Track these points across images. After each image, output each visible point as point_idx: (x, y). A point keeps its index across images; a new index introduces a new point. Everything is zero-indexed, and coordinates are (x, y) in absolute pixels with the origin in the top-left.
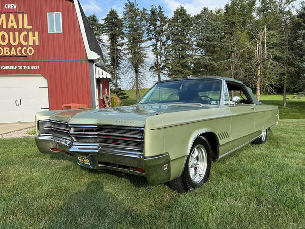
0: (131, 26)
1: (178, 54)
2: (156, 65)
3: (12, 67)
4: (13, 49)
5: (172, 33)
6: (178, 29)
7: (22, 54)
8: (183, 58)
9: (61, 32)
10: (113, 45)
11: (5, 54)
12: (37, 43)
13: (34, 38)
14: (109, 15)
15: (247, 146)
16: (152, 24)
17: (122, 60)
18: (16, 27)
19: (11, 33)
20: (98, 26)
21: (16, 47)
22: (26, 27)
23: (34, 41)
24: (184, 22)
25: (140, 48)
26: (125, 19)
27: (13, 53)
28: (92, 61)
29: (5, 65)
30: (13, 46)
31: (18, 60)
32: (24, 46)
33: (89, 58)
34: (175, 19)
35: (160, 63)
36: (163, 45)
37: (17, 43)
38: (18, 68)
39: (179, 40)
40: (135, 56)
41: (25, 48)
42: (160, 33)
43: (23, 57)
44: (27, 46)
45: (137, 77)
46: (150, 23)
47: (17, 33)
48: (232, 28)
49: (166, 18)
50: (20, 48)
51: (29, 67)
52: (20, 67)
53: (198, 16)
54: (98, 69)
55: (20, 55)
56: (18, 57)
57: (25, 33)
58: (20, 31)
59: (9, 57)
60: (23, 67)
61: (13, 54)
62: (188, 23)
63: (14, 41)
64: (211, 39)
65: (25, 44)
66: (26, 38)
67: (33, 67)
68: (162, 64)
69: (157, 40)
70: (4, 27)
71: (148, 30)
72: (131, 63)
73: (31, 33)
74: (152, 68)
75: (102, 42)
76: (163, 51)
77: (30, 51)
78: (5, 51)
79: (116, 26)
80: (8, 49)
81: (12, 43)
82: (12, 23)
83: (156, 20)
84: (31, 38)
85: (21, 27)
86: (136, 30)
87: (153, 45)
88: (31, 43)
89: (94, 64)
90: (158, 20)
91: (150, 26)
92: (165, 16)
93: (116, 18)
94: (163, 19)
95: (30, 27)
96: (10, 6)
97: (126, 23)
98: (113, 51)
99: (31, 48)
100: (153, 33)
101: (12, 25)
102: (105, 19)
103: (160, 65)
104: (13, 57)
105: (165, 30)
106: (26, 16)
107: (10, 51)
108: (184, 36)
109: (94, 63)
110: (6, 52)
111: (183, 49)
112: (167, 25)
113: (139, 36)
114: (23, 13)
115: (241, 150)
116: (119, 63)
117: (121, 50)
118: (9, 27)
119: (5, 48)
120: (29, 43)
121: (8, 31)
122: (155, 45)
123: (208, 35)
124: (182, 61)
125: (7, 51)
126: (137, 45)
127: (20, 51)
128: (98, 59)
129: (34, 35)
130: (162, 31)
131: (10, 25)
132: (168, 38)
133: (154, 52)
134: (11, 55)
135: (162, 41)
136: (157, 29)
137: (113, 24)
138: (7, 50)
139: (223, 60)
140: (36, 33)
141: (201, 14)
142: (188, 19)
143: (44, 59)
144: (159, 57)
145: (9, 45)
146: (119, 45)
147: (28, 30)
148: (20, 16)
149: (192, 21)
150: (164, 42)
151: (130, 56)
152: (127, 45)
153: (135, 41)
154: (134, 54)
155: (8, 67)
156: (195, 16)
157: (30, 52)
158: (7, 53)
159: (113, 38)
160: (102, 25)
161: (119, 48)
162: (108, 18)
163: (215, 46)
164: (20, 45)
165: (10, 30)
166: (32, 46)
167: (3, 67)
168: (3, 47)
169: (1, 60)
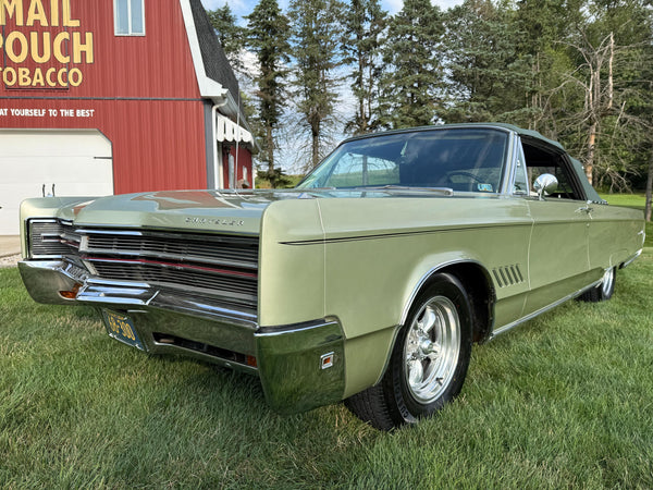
0: (307, 33)
1: (409, 95)
2: (358, 119)
3: (35, 113)
4: (38, 71)
5: (398, 49)
6: (410, 39)
7: (58, 83)
8: (420, 103)
9: (144, 33)
10: (266, 74)
11: (22, 83)
12: (90, 59)
13: (84, 48)
14: (259, 8)
15: (564, 306)
16: (352, 29)
17: (284, 108)
18: (44, 23)
19: (34, 35)
20: (235, 33)
21: (44, 67)
22: (68, 22)
23: (83, 54)
24: (424, 22)
25: (324, 81)
26: (293, 15)
27: (38, 80)
28: (209, 101)
29: (22, 107)
30: (38, 65)
31: (49, 96)
32: (63, 65)
33: (202, 94)
34: (405, 18)
35: (368, 115)
36: (375, 75)
37: (46, 58)
38: (47, 113)
39: (413, 64)
40: (312, 99)
41: (65, 70)
42: (369, 47)
43: (59, 89)
44: (69, 66)
45: (315, 146)
46: (348, 26)
47: (47, 36)
48: (534, 38)
49: (385, 14)
50: (54, 70)
51: (70, 113)
52: (53, 112)
53: (458, 9)
54: (222, 119)
55: (53, 84)
56: (48, 89)
57: (63, 35)
58: (54, 32)
59: (30, 89)
60: (59, 113)
61: (39, 84)
62: (433, 25)
63: (41, 53)
64: (484, 63)
65: (64, 60)
66: (67, 48)
67: (81, 113)
68: (373, 116)
69: (363, 64)
70: (20, 22)
71: (343, 40)
72: (303, 115)
73: (76, 36)
74: (349, 125)
75: (242, 67)
76: (375, 88)
77: (75, 77)
78: (21, 77)
79: (274, 33)
80: (28, 71)
81: (37, 59)
82: (36, 12)
83: (362, 19)
84: (77, 48)
85: (55, 23)
86: (317, 41)
87: (354, 75)
88: (77, 59)
89: (214, 108)
90: (367, 19)
91: (348, 32)
92: (383, 10)
93: (274, 14)
94: (378, 18)
95: (76, 23)
97: (295, 25)
98: (266, 86)
99: (77, 70)
100: (355, 47)
101: (37, 17)
102: (251, 17)
103: (368, 119)
104: (38, 88)
105: (382, 42)
107: (31, 76)
108: (424, 54)
109: (214, 105)
110: (23, 78)
111: (419, 85)
112: (386, 31)
113: (323, 53)
115: (552, 314)
116: (278, 114)
117: (282, 86)
118: (30, 23)
119: (21, 70)
120: (72, 59)
121: (26, 31)
122: (358, 75)
123: (478, 52)
124: (417, 111)
125: (25, 76)
126: (318, 74)
127: (54, 77)
128: (224, 97)
129: (83, 41)
130: (376, 45)
131: (32, 17)
132: (387, 60)
133: (354, 89)
134: (34, 84)
135: (373, 66)
136: (364, 38)
137: (269, 27)
138: (24, 73)
139: (511, 110)
140: (89, 36)
141: (465, 4)
142: (435, 18)
143: (104, 95)
144: (365, 101)
145: (30, 63)
146: (280, 74)
147: (70, 30)
149: (443, 20)
150: (379, 69)
151: (301, 98)
152: (297, 74)
153: (315, 65)
154: (311, 93)
155: (26, 112)
156: (450, 10)
157: (75, 79)
158: (25, 80)
159: (266, 59)
160: (244, 30)
161: (279, 80)
162: (256, 13)
163: (493, 79)
164: (54, 62)
165: (31, 29)
166: (79, 66)
167: (16, 112)
168: (17, 66)
169: (14, 95)
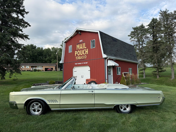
3: (80, 63)
9: (95, 47)
12: (87, 54)
13: (87, 52)
14: (151, 22)
18: (82, 48)
19: (81, 51)
21: (82, 56)
32: (84, 55)
33: (103, 57)
43: (84, 59)
54: (109, 61)
56: (82, 59)
58: (83, 50)
59: (80, 60)
60: (83, 63)
63: (81, 54)
65: (84, 54)
66: (85, 52)
67: (86, 63)
73: (86, 50)
88: (86, 54)
95: (86, 48)
96: (81, 41)
106: (85, 43)
110: (79, 58)
114: (84, 43)
128: (107, 57)
131: (81, 48)
140: (87, 49)
143: (89, 59)
147: (85, 49)
148: (83, 44)
155: (79, 63)
157: (85, 57)
165: (80, 50)
166: (86, 55)
167: (78, 64)
168: (78, 56)
169: (78, 61)
